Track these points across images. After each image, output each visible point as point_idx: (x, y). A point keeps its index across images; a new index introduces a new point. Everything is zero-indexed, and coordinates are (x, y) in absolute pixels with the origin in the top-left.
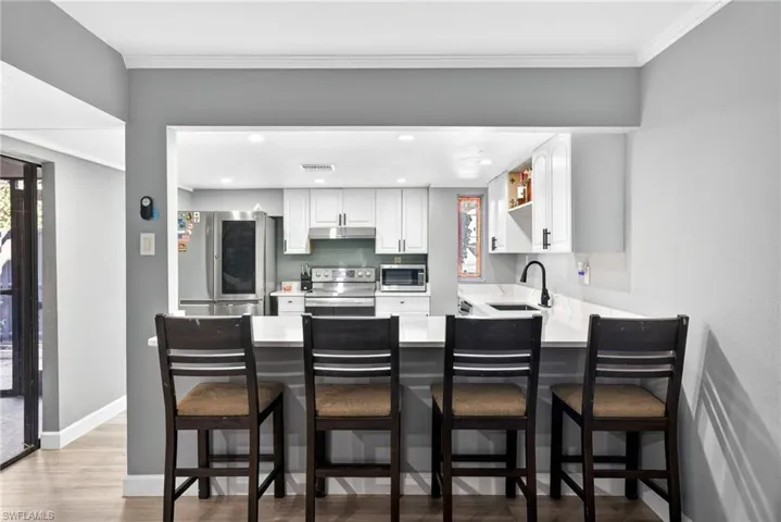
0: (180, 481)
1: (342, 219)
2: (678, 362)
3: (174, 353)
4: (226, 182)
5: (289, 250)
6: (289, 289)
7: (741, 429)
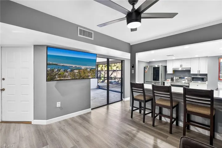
0: (134, 109)
1: (181, 66)
3: (133, 88)
4: (154, 60)
5: (168, 73)
6: (168, 81)
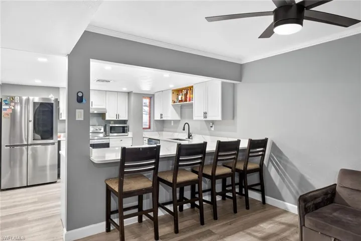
2: (264, 151)
6: (60, 137)
7: (285, 167)
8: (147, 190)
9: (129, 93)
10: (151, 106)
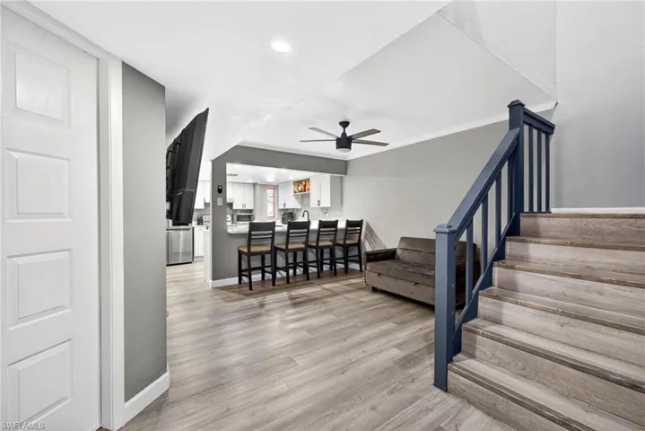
2: (361, 230)
8: (267, 252)
9: (254, 185)
10: (276, 197)
